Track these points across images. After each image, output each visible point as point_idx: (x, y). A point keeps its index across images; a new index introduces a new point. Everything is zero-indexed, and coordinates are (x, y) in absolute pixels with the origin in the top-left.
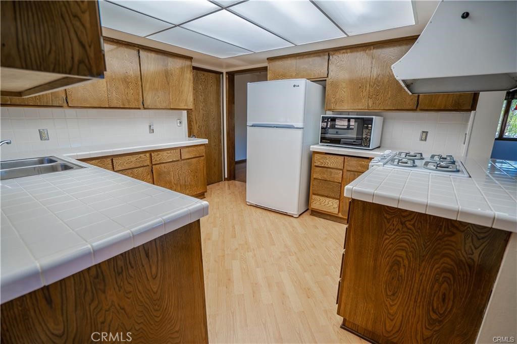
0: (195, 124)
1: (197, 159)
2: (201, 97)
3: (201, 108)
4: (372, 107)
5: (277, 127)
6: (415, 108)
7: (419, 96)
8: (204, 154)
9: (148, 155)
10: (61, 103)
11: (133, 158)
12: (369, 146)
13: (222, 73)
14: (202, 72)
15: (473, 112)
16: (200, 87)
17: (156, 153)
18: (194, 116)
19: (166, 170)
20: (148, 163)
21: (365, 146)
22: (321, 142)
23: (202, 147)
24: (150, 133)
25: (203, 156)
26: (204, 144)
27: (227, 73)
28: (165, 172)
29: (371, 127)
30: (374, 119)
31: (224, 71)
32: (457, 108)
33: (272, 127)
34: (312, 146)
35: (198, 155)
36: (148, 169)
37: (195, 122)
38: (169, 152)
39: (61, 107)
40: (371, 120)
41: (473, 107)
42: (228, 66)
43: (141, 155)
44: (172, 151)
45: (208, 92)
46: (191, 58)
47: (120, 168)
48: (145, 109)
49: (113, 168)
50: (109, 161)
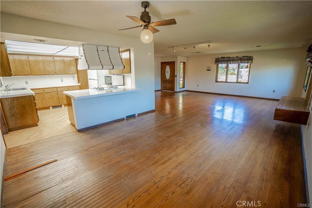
9: (56, 88)
12: (112, 85)
15: (131, 73)
17: (59, 88)
18: (80, 76)
20: (56, 91)
23: (79, 86)
24: (61, 82)
29: (112, 79)
30: (112, 76)
32: (128, 73)
35: (76, 89)
36: (56, 93)
37: (80, 78)
38: (64, 87)
39: (30, 75)
43: (54, 88)
46: (74, 57)
47: (46, 92)
48: (57, 74)
49: (44, 91)
50: (43, 90)
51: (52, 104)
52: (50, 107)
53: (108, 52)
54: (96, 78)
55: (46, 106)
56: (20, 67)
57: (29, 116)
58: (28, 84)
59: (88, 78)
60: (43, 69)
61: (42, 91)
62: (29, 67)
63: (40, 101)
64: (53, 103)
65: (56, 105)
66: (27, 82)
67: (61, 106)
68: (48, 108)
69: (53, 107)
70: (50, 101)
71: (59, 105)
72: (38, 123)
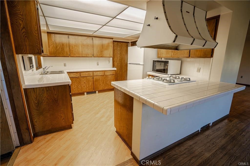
0: (116, 62)
1: (112, 75)
2: (119, 52)
3: (119, 56)
4: (173, 56)
5: (136, 64)
6: (188, 56)
7: (190, 50)
8: (114, 74)
9: (92, 72)
10: (68, 56)
11: (87, 73)
12: (167, 73)
13: (129, 42)
14: (120, 43)
15: (212, 58)
16: (119, 48)
17: (95, 72)
18: (115, 60)
19: (98, 78)
20: (92, 75)
21: (166, 73)
22: (153, 71)
23: (114, 71)
24: (97, 65)
25: (114, 75)
26: (115, 70)
27: (131, 42)
28: (98, 79)
29: (168, 65)
30: (169, 61)
31: (130, 42)
32: (205, 56)
33: (134, 64)
34: (148, 72)
35: (112, 74)
36: (92, 77)
37: (116, 61)
38: (100, 72)
39: (68, 57)
40: (168, 62)
41: (212, 56)
42: (131, 40)
43: (90, 72)
44: (101, 72)
45: (122, 50)
46: (112, 38)
47: (83, 76)
48: (94, 57)
49: (80, 76)
50: (79, 73)
51: (87, 90)
52: (84, 93)
53: (194, 16)
54: (142, 63)
55: (80, 92)
56: (60, 48)
57: (62, 115)
58: (66, 66)
59: (128, 63)
60: (81, 51)
61: (78, 75)
62: (68, 49)
63: (76, 86)
64: (88, 88)
65: (91, 90)
66: (66, 64)
67: (95, 92)
68: (82, 94)
69: (88, 93)
70: (85, 86)
71: (94, 91)
72: (72, 125)
